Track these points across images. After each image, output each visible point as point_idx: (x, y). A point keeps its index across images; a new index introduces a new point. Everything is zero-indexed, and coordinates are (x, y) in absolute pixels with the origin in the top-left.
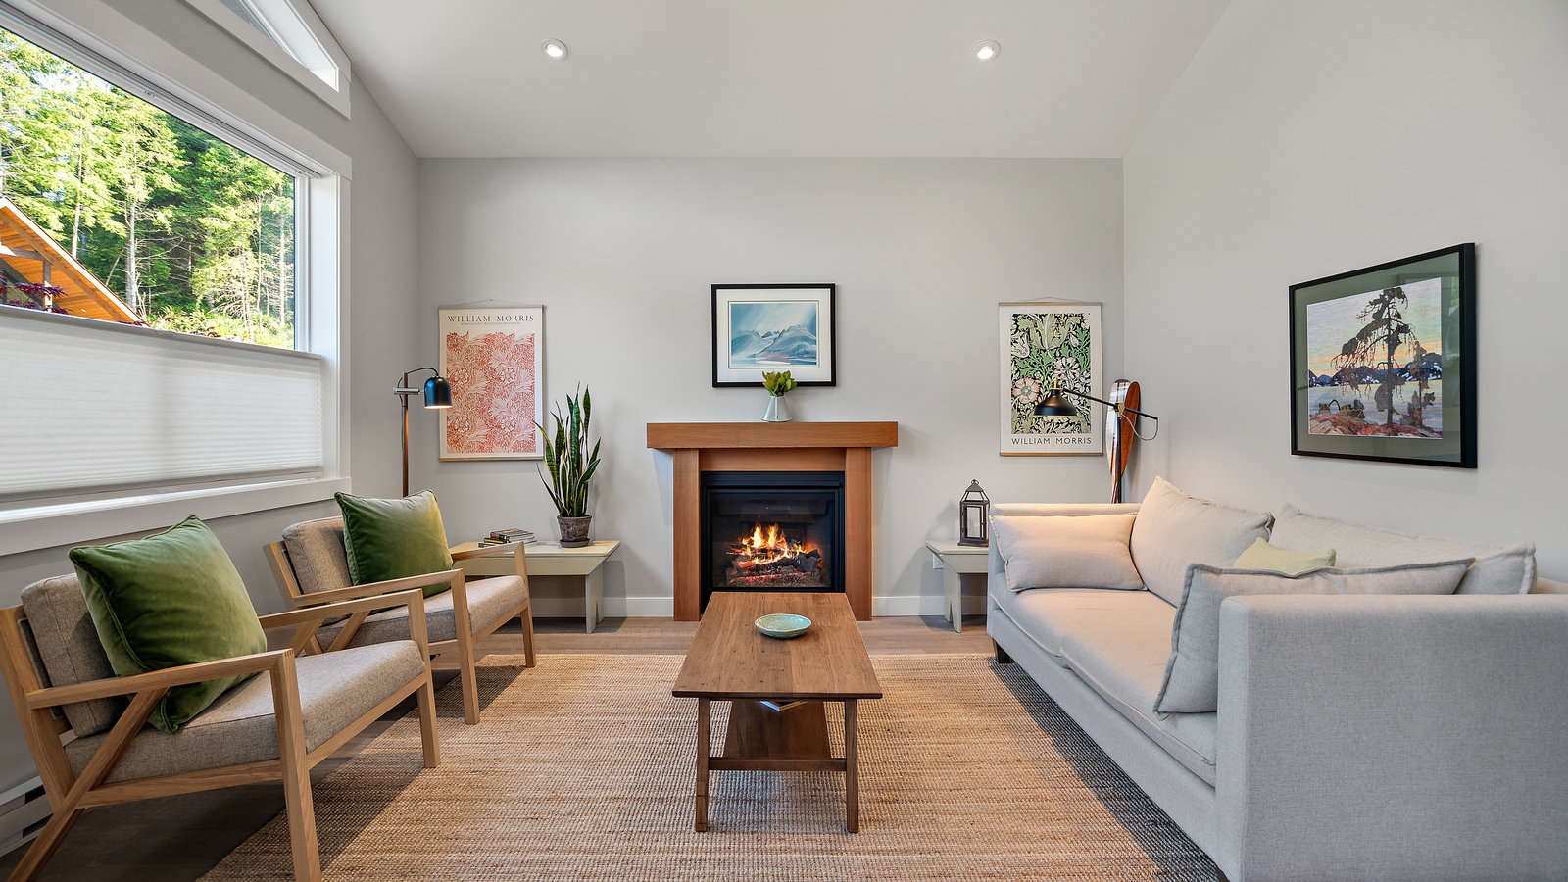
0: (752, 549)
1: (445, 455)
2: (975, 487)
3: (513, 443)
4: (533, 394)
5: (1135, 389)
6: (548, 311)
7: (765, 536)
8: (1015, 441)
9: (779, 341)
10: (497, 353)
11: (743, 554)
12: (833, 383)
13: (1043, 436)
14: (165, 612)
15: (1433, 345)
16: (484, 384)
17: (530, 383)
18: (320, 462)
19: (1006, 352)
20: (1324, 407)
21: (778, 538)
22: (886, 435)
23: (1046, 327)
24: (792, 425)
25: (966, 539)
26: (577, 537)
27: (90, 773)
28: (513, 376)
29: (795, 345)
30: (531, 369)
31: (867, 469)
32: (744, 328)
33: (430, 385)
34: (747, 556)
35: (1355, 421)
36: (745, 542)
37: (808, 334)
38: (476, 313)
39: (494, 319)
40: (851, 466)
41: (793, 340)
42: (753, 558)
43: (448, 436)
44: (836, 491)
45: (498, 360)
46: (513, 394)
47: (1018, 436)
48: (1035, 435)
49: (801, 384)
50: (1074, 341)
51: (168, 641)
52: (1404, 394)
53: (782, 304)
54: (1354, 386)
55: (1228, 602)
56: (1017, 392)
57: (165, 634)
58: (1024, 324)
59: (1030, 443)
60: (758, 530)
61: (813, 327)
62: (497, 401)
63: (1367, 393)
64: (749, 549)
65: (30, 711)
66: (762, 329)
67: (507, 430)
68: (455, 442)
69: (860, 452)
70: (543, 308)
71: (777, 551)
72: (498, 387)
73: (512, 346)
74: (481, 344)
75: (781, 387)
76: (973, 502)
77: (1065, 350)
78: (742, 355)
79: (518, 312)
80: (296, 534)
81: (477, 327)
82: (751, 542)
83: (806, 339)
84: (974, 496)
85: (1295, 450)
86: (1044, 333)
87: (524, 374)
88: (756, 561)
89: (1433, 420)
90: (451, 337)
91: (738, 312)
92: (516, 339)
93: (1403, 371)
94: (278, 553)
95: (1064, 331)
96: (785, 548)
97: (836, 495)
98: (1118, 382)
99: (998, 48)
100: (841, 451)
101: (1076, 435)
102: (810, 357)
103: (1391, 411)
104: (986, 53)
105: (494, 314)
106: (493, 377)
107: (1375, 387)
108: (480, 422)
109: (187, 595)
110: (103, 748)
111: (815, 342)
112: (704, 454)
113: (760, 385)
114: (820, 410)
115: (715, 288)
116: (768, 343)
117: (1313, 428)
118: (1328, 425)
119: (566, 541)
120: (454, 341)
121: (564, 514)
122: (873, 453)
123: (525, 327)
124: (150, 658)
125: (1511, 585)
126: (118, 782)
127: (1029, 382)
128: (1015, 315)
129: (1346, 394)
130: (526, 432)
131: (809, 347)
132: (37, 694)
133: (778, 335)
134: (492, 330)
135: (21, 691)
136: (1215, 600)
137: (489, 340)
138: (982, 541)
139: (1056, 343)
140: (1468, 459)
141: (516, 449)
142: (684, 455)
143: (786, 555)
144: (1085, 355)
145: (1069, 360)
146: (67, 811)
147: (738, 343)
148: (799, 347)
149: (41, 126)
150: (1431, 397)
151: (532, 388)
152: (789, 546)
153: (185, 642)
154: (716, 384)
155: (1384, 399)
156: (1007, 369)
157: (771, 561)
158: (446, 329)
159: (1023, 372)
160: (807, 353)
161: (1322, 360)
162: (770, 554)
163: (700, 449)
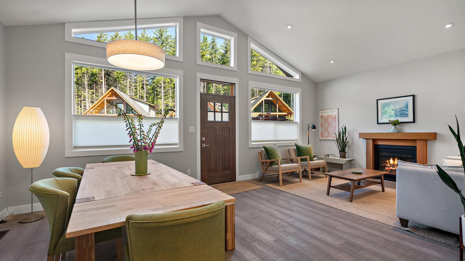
0: (390, 164)
1: (320, 139)
6: (339, 109)
7: (394, 160)
10: (329, 119)
11: (387, 165)
12: (414, 122)
14: (270, 154)
16: (327, 125)
18: (297, 139)
24: (399, 133)
26: (343, 156)
27: (265, 169)
28: (332, 123)
30: (336, 122)
31: (425, 146)
32: (386, 109)
33: (313, 126)
36: (387, 162)
38: (324, 111)
40: (418, 145)
41: (400, 111)
42: (390, 167)
44: (414, 151)
45: (330, 120)
46: (332, 127)
51: (271, 157)
53: (397, 102)
57: (270, 156)
60: (391, 159)
61: (407, 107)
62: (329, 128)
64: (389, 164)
65: (261, 162)
66: (391, 109)
67: (331, 134)
68: (322, 136)
69: (421, 141)
70: (338, 109)
72: (330, 125)
78: (385, 116)
79: (333, 110)
80: (289, 149)
81: (326, 113)
82: (389, 162)
83: (405, 110)
87: (334, 123)
88: (391, 168)
90: (321, 116)
91: (384, 105)
92: (333, 116)
94: (287, 151)
100: (415, 140)
102: (407, 115)
105: (329, 111)
106: (329, 123)
108: (326, 132)
109: (273, 152)
110: (266, 167)
111: (408, 111)
112: (374, 140)
113: (390, 123)
114: (410, 129)
115: (377, 100)
116: (392, 112)
119: (341, 157)
120: (322, 117)
121: (340, 151)
122: (428, 142)
123: (335, 113)
124: (269, 159)
126: (267, 171)
131: (405, 112)
132: (261, 160)
133: (396, 110)
134: (329, 114)
135: (260, 160)
137: (328, 116)
142: (369, 140)
147: (384, 113)
148: (402, 113)
149: (277, 71)
151: (336, 125)
153: (272, 157)
154: (378, 123)
158: (320, 114)
160: (405, 114)
162: (395, 166)
163: (372, 139)
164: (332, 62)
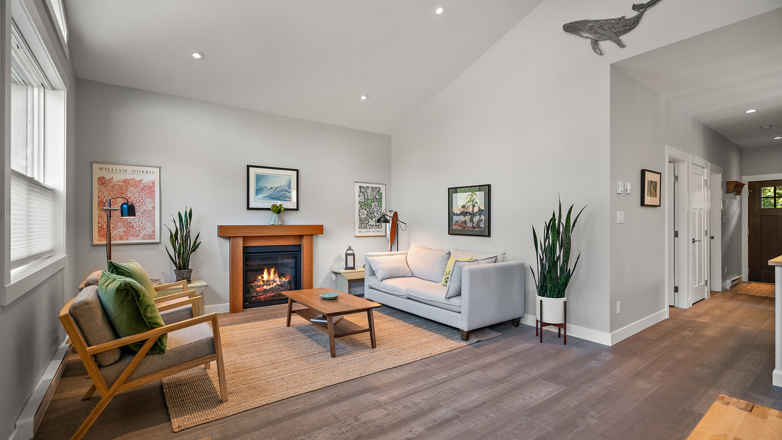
0: (263, 281)
1: (96, 242)
2: (350, 249)
3: (141, 235)
4: (154, 210)
5: (396, 214)
6: (161, 170)
7: (269, 274)
8: (360, 232)
9: (276, 191)
10: (130, 189)
12: (297, 209)
13: (368, 230)
15: (482, 208)
17: (152, 205)
19: (357, 200)
20: (457, 222)
21: (274, 275)
22: (319, 230)
23: (369, 191)
24: (282, 227)
25: (347, 268)
28: (142, 201)
29: (282, 193)
30: (153, 198)
31: (311, 244)
32: (261, 185)
33: (125, 206)
34: (260, 285)
35: (465, 225)
36: (260, 278)
37: (288, 189)
38: (114, 167)
39: (129, 171)
40: (305, 242)
41: (281, 191)
42: (263, 286)
43: (99, 232)
44: (298, 252)
45: (132, 193)
47: (361, 230)
48: (366, 230)
49: (285, 209)
50: (377, 197)
52: (476, 219)
53: (277, 176)
54: (465, 216)
55: (463, 268)
56: (360, 214)
58: (363, 190)
59: (365, 232)
60: (266, 271)
61: (289, 186)
63: (468, 218)
64: (261, 281)
65: (89, 357)
66: (269, 186)
67: (137, 229)
68: (103, 235)
69: (308, 237)
70: (160, 168)
71: (274, 281)
73: (141, 186)
74: (121, 184)
75: (278, 210)
76: (350, 254)
77: (375, 200)
78: (260, 196)
79: (145, 169)
81: (118, 174)
82: (263, 278)
83: (286, 191)
84: (349, 252)
85: (449, 234)
86: (369, 193)
87: (148, 200)
88: (265, 287)
89: (482, 225)
90: (101, 179)
91: (259, 178)
92: (144, 182)
93: (476, 213)
95: (375, 193)
96: (278, 279)
97: (298, 254)
98: (390, 211)
99: (367, 96)
100: (301, 237)
101: (378, 229)
102: (287, 198)
103: (473, 223)
104: (364, 98)
105: (129, 169)
107: (470, 217)
108: (120, 225)
110: (131, 364)
111: (290, 192)
112: (245, 238)
113: (269, 209)
114: (293, 220)
115: (248, 167)
116: (271, 192)
117: (454, 227)
118: (458, 226)
120: (102, 181)
121: (178, 269)
122: (314, 236)
123: (150, 176)
125: (502, 261)
126: (135, 379)
127: (364, 211)
128: (360, 186)
129: (462, 218)
130: (149, 230)
131: (288, 194)
133: (275, 189)
134: (128, 177)
136: (461, 268)
137: (126, 182)
138: (353, 268)
139: (372, 197)
140: (489, 235)
141: (143, 238)
142: (236, 239)
143: (278, 283)
144: (381, 201)
145: (376, 203)
146: (111, 396)
147: (258, 191)
148: (284, 194)
150: (482, 220)
151: (154, 208)
152: (279, 278)
154: (248, 208)
155: (471, 220)
156: (357, 206)
157: (271, 286)
158: (97, 174)
159: (362, 207)
160: (287, 196)
161: (457, 209)
162: (271, 283)
163: (243, 237)
164: (197, 56)
